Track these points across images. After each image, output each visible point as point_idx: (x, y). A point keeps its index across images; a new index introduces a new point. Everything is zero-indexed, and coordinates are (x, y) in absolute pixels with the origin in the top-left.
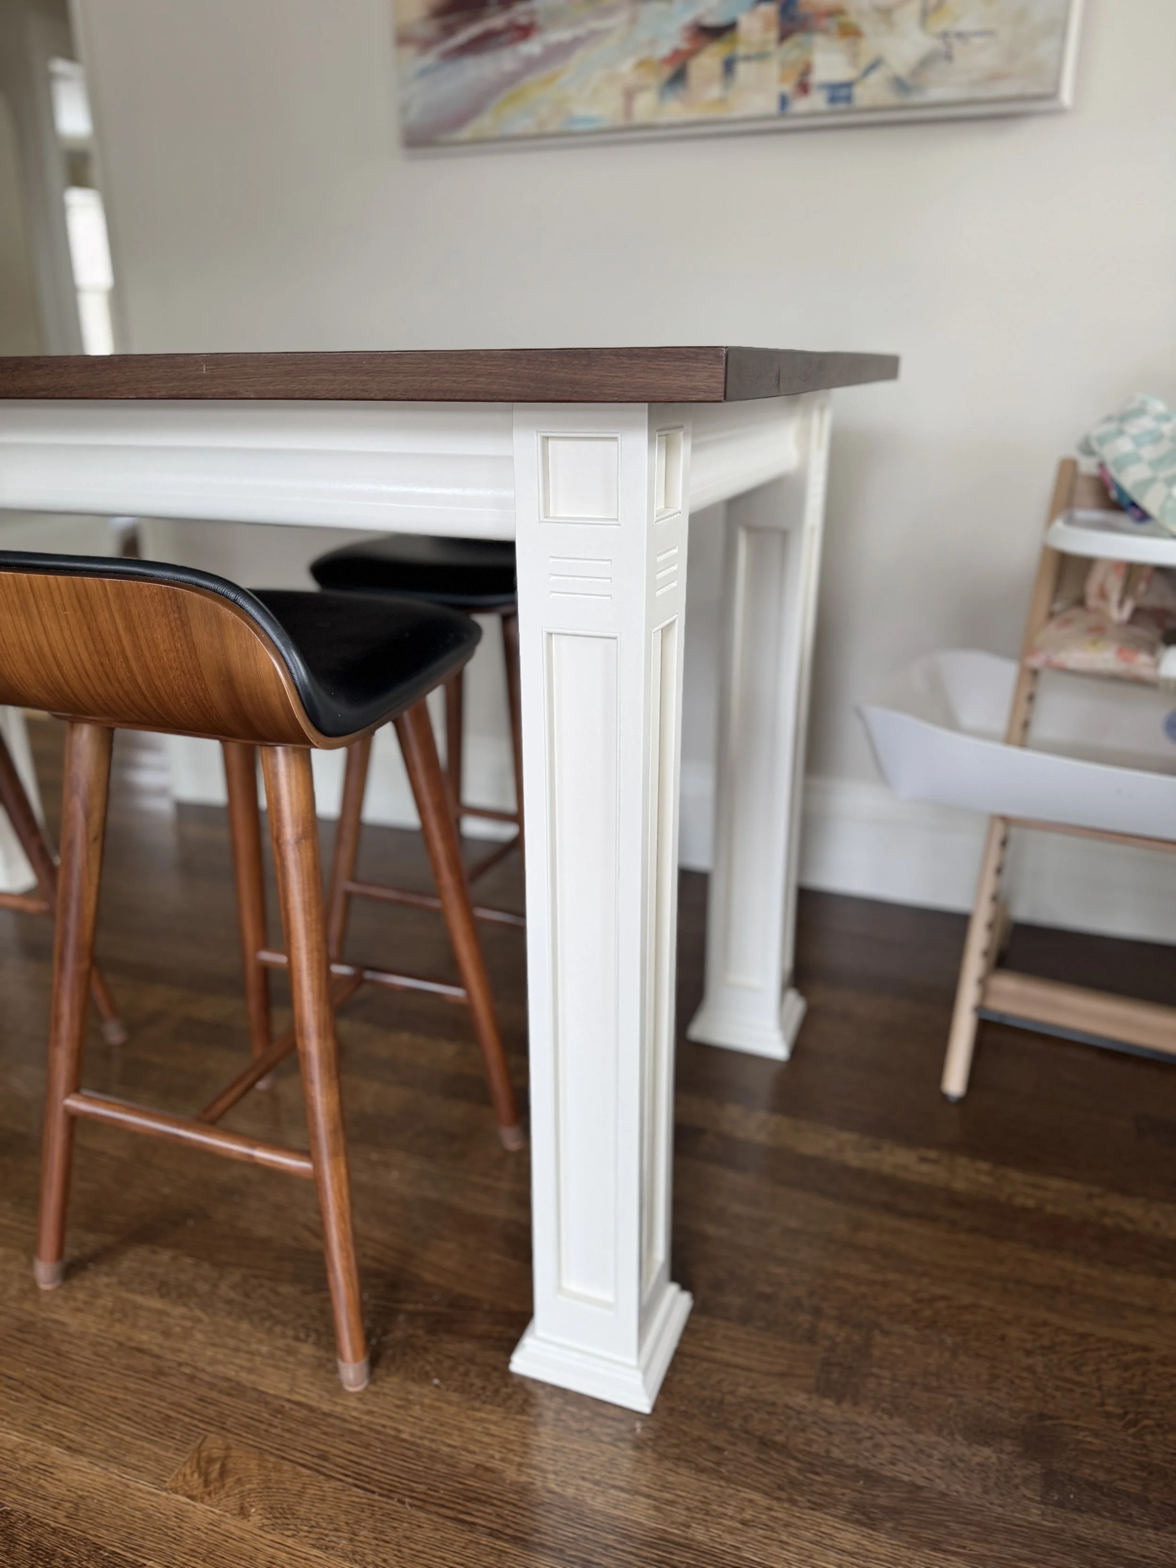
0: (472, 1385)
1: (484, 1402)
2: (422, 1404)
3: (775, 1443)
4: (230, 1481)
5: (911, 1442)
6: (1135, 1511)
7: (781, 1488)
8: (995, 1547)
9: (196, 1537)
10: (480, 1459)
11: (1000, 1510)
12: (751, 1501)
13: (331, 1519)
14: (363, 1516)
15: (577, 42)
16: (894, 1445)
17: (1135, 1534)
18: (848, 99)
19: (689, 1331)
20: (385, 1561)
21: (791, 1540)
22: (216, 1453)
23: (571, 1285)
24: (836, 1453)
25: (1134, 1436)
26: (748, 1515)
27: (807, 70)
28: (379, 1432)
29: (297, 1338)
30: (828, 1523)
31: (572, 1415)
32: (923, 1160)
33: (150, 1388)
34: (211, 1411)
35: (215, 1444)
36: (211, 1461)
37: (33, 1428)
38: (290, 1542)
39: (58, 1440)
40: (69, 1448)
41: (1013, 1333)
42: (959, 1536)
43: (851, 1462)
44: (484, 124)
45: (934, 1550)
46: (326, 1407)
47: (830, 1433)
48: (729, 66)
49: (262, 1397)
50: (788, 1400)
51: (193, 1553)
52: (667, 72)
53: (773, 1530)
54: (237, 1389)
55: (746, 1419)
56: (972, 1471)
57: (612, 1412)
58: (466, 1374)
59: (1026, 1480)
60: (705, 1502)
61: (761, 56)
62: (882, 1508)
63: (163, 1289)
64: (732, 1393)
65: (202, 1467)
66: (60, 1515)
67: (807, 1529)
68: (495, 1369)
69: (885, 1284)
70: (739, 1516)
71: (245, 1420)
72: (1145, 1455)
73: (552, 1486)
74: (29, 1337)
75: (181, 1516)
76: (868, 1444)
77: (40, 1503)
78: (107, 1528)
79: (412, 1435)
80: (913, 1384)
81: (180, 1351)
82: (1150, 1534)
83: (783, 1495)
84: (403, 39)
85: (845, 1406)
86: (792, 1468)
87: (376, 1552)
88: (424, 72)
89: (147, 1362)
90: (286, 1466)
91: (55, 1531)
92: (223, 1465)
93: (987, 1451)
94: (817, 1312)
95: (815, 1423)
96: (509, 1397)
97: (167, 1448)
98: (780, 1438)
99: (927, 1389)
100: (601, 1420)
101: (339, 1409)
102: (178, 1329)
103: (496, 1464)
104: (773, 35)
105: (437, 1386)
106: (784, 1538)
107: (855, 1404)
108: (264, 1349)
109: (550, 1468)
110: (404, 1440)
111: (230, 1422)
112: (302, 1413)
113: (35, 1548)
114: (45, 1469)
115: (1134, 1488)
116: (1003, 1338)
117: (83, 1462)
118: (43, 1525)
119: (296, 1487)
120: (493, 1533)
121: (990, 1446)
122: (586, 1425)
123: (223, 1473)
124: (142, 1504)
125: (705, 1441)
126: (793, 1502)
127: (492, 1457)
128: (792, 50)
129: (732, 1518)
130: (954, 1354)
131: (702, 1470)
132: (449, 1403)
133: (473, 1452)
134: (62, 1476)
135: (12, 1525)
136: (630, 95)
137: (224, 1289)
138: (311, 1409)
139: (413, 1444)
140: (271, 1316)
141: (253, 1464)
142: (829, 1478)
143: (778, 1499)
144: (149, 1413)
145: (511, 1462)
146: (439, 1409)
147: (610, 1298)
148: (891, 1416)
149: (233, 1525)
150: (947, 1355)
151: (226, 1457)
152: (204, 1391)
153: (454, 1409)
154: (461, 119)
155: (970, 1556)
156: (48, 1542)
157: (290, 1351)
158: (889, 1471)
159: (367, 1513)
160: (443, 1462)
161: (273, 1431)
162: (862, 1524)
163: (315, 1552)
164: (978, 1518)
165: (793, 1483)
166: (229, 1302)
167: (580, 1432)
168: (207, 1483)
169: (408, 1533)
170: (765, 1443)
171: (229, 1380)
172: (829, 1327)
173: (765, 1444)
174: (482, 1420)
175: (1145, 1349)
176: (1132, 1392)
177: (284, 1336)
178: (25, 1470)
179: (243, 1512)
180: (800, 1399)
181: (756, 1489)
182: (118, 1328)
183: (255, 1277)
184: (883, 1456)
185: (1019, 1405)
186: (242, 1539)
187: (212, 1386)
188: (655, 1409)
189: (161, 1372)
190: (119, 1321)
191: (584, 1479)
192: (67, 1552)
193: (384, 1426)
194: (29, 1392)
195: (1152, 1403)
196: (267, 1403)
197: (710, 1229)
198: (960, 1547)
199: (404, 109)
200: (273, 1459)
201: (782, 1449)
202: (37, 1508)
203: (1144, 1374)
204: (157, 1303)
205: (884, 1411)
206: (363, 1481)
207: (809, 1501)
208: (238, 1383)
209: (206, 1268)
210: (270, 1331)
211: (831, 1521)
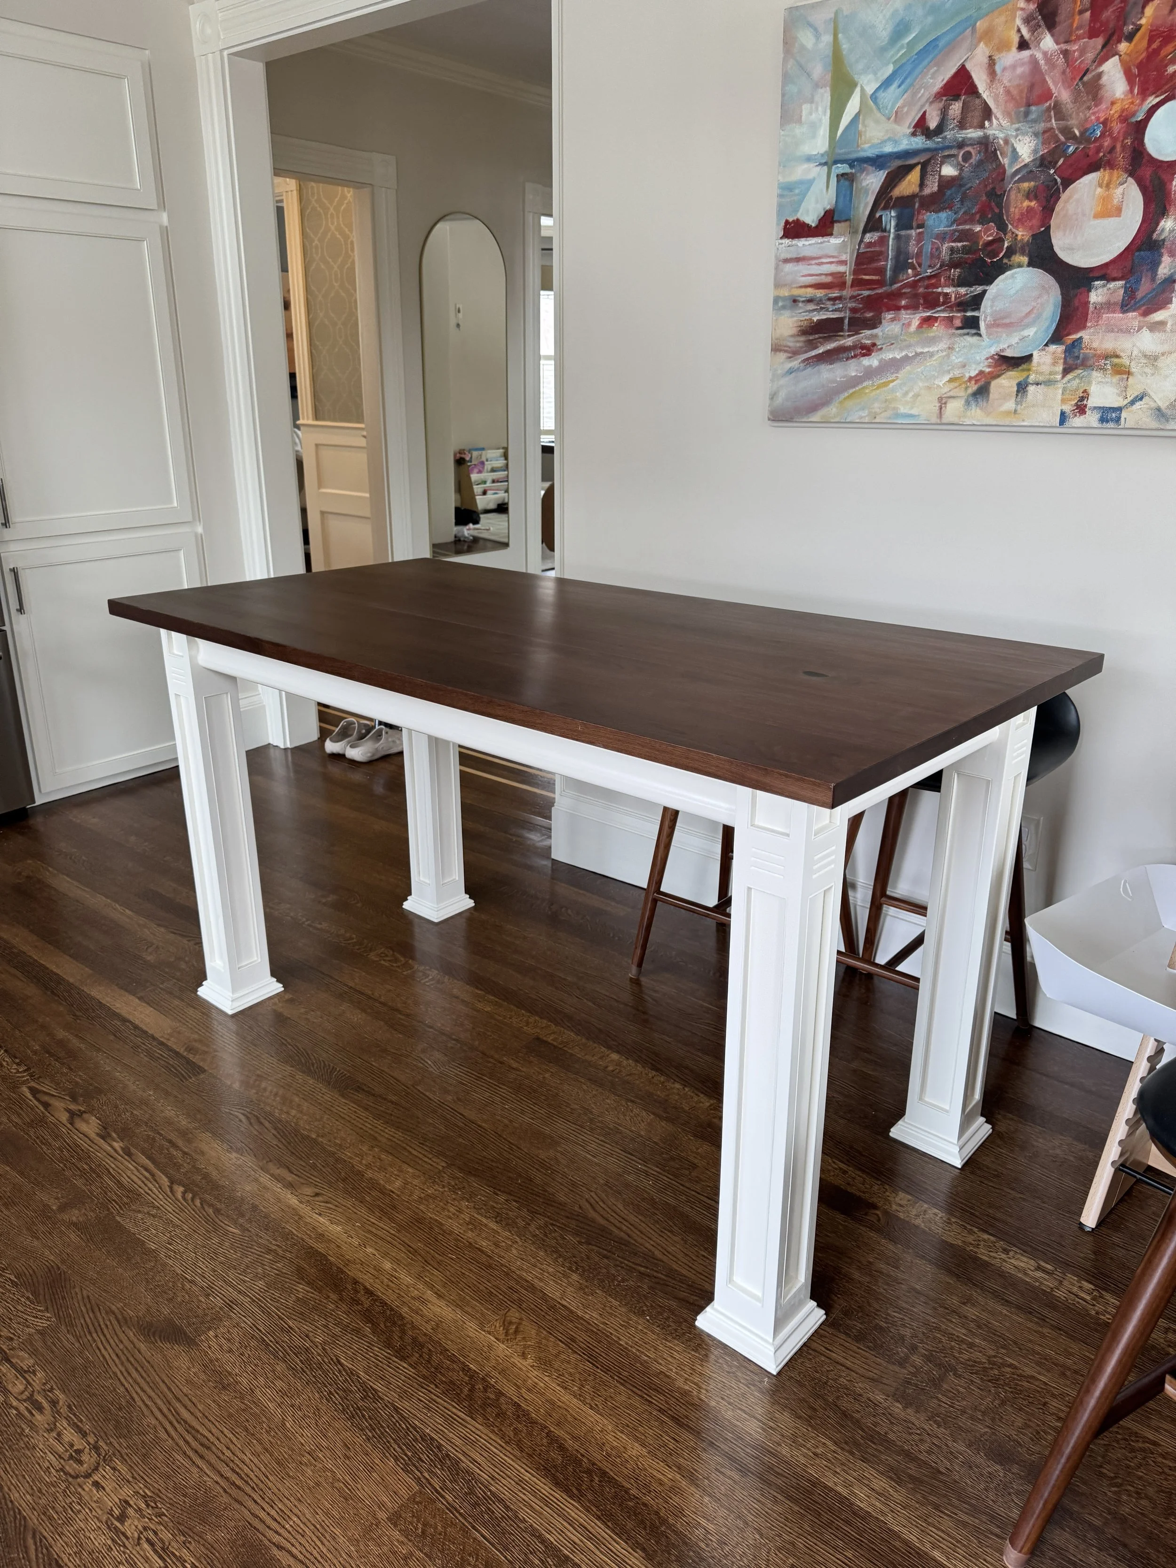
0: (669, 1326)
1: (674, 1338)
2: (636, 1328)
3: (852, 1417)
4: (519, 1337)
5: (947, 1445)
6: (1090, 1535)
7: (846, 1443)
8: (977, 1521)
9: (497, 1360)
10: (664, 1369)
11: (991, 1503)
12: (824, 1444)
13: (571, 1374)
14: (589, 1378)
15: (906, 358)
16: (933, 1443)
17: (1082, 1547)
18: (1118, 420)
19: (817, 1334)
20: (596, 1405)
21: (842, 1473)
22: (514, 1320)
23: (737, 1279)
24: (891, 1436)
25: (1115, 1493)
26: (818, 1451)
27: (1085, 396)
28: (607, 1336)
29: (570, 1269)
30: (870, 1472)
31: (726, 1362)
32: (1039, 1268)
33: (483, 1273)
34: (515, 1296)
35: (514, 1315)
36: (511, 1323)
37: (419, 1277)
38: (546, 1379)
39: (432, 1288)
40: (436, 1293)
41: (1054, 1403)
42: (956, 1507)
43: (899, 1443)
44: (832, 410)
45: (935, 1509)
46: (580, 1313)
47: (892, 1423)
48: (1022, 388)
49: (545, 1297)
50: (870, 1395)
51: (494, 1368)
52: (974, 387)
53: (832, 1464)
54: (532, 1288)
55: (838, 1398)
56: (982, 1475)
57: (752, 1368)
58: (667, 1319)
59: (1018, 1493)
60: (795, 1435)
61: (1049, 383)
62: (910, 1476)
63: (498, 1217)
64: (835, 1380)
65: (506, 1324)
66: (429, 1327)
67: (855, 1471)
68: (686, 1321)
69: (971, 1345)
70: (813, 1450)
71: (532, 1306)
72: (1115, 1506)
73: (703, 1397)
74: (422, 1226)
75: (490, 1347)
76: (916, 1438)
77: (419, 1318)
78: (452, 1341)
79: (627, 1343)
80: (964, 1412)
81: (503, 1257)
82: (1094, 1551)
83: (847, 1448)
84: (776, 348)
85: (909, 1411)
86: (859, 1435)
87: (592, 1399)
88: (791, 371)
89: (484, 1259)
90: (552, 1339)
91: (425, 1335)
92: (517, 1328)
93: (998, 1467)
94: (914, 1348)
95: (883, 1414)
96: (690, 1340)
97: (488, 1309)
98: (857, 1416)
99: (972, 1418)
100: (744, 1369)
101: (587, 1316)
102: (504, 1244)
103: (673, 1375)
104: (1060, 368)
105: (648, 1321)
106: (838, 1471)
107: (917, 1412)
108: (551, 1270)
109: (704, 1387)
110: (621, 1345)
111: (524, 1306)
112: (565, 1313)
113: (414, 1339)
114: (424, 1301)
115: (1097, 1522)
116: (1045, 1404)
117: (442, 1303)
118: (420, 1329)
119: (554, 1352)
120: (661, 1410)
121: (1002, 1465)
122: (734, 1369)
123: (516, 1331)
124: (471, 1334)
125: (806, 1402)
126: (852, 1453)
127: (671, 1370)
128: (1074, 381)
129: (809, 1449)
130: (1003, 1403)
131: (800, 1417)
132: (653, 1332)
133: (661, 1364)
134: (432, 1307)
135: (404, 1325)
136: (942, 402)
137: (532, 1228)
138: (571, 1312)
139: (626, 1348)
140: (557, 1252)
141: (533, 1332)
142: (880, 1448)
143: (842, 1449)
144: (481, 1288)
145: (681, 1376)
146: (646, 1333)
147: (760, 1294)
148: (939, 1426)
149: (517, 1360)
150: (997, 1402)
151: (520, 1324)
152: (512, 1283)
153: (654, 1337)
154: (813, 408)
155: (959, 1520)
156: (421, 1339)
157: (565, 1275)
158: (923, 1457)
159: (592, 1378)
160: (641, 1364)
161: (548, 1317)
162: (891, 1478)
163: (558, 1388)
164: (973, 1502)
165: (857, 1444)
166: (534, 1236)
167: (728, 1372)
168: (507, 1334)
169: (613, 1395)
170: (845, 1414)
171: (527, 1281)
172: (917, 1360)
173: (845, 1416)
174: (671, 1348)
175: (1155, 1443)
176: (1128, 1467)
177: (563, 1266)
178: (413, 1298)
179: (524, 1356)
180: (880, 1397)
181: (830, 1439)
182: (470, 1234)
183: (552, 1225)
184: (924, 1447)
185: (1037, 1448)
186: (520, 1369)
187: (518, 1283)
188: (779, 1373)
189: (490, 1266)
190: (471, 1230)
191: (723, 1399)
192: (430, 1347)
193: (611, 1334)
194: (419, 1257)
195: (1140, 1478)
196: (546, 1301)
197: (856, 1275)
198: (952, 1512)
199: (773, 397)
200: (544, 1332)
201: (857, 1423)
202: (417, 1320)
203: (1144, 1459)
204: (493, 1225)
205: (935, 1422)
206: (592, 1359)
207: (863, 1457)
208: (532, 1285)
209: (524, 1212)
210: (556, 1260)
211: (873, 1472)
